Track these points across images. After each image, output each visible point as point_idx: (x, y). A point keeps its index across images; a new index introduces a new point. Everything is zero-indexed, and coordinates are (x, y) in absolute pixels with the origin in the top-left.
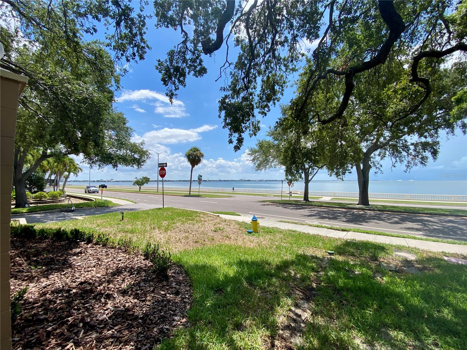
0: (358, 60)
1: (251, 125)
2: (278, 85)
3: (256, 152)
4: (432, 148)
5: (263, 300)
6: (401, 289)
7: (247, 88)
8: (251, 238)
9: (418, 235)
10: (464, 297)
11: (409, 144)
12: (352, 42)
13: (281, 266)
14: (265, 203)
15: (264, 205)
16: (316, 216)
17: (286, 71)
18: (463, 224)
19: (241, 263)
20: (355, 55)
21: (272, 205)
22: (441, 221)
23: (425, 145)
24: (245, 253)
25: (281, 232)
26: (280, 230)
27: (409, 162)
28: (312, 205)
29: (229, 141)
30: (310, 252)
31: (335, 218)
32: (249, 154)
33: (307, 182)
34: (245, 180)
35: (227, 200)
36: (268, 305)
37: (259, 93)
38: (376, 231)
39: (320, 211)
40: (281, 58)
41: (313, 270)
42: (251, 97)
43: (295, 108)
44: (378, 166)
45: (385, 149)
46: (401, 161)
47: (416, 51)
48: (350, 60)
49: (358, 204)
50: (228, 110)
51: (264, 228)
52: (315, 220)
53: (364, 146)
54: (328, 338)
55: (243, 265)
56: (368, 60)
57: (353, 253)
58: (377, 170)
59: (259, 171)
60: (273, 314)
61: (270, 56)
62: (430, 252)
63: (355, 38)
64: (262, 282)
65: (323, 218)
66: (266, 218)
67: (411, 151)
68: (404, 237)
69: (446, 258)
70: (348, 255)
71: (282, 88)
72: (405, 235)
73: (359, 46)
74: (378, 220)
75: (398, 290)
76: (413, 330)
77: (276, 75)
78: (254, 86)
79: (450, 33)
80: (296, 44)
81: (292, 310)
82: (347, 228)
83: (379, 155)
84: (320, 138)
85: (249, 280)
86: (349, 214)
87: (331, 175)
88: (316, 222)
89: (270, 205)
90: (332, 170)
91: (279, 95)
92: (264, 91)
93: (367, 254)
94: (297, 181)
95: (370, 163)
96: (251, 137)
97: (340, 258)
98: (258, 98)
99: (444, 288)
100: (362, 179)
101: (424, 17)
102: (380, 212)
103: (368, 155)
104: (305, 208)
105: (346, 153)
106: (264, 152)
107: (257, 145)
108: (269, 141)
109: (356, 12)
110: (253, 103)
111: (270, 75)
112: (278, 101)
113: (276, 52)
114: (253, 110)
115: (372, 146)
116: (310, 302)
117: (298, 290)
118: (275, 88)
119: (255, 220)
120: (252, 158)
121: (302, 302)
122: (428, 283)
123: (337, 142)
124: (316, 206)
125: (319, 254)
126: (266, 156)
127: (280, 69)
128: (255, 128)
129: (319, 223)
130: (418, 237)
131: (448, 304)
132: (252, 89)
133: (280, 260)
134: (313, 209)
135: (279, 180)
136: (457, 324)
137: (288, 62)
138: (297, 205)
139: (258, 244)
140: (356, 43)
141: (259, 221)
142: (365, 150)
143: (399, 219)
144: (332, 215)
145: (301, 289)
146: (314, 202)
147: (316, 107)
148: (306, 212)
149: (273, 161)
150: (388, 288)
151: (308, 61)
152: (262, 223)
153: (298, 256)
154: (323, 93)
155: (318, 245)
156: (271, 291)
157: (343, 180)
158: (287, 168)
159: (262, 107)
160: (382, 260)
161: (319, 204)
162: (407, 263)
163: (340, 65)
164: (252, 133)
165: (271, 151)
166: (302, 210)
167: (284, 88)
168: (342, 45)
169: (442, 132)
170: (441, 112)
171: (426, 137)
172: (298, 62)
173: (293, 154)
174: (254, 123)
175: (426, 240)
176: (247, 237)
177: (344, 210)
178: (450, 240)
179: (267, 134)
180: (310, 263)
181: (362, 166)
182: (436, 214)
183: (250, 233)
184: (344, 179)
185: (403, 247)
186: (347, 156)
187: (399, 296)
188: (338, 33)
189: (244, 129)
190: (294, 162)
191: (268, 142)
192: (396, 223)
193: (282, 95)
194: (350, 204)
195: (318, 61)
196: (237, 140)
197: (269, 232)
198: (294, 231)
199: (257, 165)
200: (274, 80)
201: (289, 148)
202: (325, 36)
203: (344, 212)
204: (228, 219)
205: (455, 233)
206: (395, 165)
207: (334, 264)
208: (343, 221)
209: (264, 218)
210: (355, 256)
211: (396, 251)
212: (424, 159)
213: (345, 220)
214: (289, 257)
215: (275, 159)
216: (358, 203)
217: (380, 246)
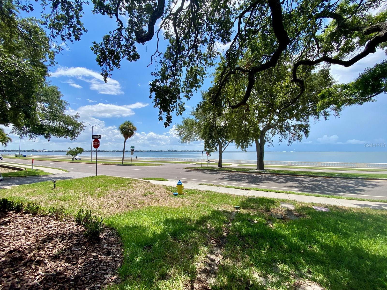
0: (258, 62)
1: (178, 105)
2: (199, 75)
3: (182, 128)
4: (305, 129)
5: (185, 251)
6: (285, 232)
7: (174, 75)
8: (176, 199)
9: (296, 190)
10: (326, 236)
11: (290, 125)
12: (254, 48)
13: (200, 221)
14: (189, 170)
15: (188, 171)
16: (227, 179)
17: (206, 64)
18: (325, 183)
19: (167, 222)
20: (255, 58)
21: (194, 171)
22: (310, 181)
23: (300, 127)
24: (171, 213)
25: (200, 192)
26: (200, 191)
27: (290, 139)
28: (224, 171)
29: (159, 119)
30: (222, 208)
31: (240, 180)
32: (176, 129)
33: (221, 152)
34: (173, 151)
35: (157, 168)
36: (189, 255)
37: (184, 80)
38: (269, 189)
39: (230, 175)
40: (202, 54)
41: (224, 222)
42: (177, 83)
43: (212, 95)
44: (270, 141)
45: (275, 129)
46: (285, 138)
47: (296, 59)
48: (252, 61)
49: (256, 169)
50: (158, 92)
51: (187, 190)
52: (226, 182)
53: (261, 126)
54: (235, 276)
55: (169, 223)
56: (263, 63)
57: (253, 206)
58: (270, 144)
59: (184, 143)
60: (193, 262)
61: (193, 51)
62: (304, 203)
63: (256, 45)
64: (184, 236)
65: (232, 180)
66: (190, 182)
67: (292, 131)
68: (287, 193)
69: (314, 207)
70: (250, 208)
71: (203, 77)
72: (288, 192)
73: (258, 52)
74: (270, 181)
75: (283, 233)
76: (294, 262)
77: (198, 67)
78: (180, 74)
79: (319, 48)
80: (213, 44)
81: (208, 256)
82: (249, 188)
83: (271, 133)
84: (230, 120)
85: (174, 235)
86: (251, 177)
87: (238, 148)
88: (227, 183)
89: (193, 171)
90: (239, 144)
91: (200, 84)
92: (188, 79)
93: (262, 207)
94: (213, 152)
95: (265, 138)
96: (177, 115)
97: (244, 211)
98: (183, 84)
99: (313, 229)
100: (259, 151)
101: (303, 35)
102: (271, 175)
103: (263, 133)
104: (219, 173)
105: (248, 131)
106: (188, 128)
107: (183, 122)
108: (193, 119)
109: (257, 26)
110: (179, 88)
111: (193, 67)
112: (199, 88)
113: (198, 48)
114: (179, 94)
115: (266, 126)
116: (222, 248)
117: (213, 240)
118: (197, 77)
119: (180, 184)
120: (179, 133)
121: (216, 249)
122: (303, 227)
123: (242, 122)
124: (227, 171)
125: (229, 209)
126: (190, 132)
127: (201, 62)
128: (181, 108)
129: (229, 184)
130: (296, 192)
131: (316, 241)
132: (178, 76)
133: (199, 216)
134: (225, 174)
135: (200, 150)
136: (323, 256)
137: (207, 58)
138: (213, 171)
139: (182, 204)
140: (256, 50)
141: (183, 184)
142: (261, 129)
143: (284, 179)
144: (238, 178)
145: (215, 239)
146: (226, 168)
147: (227, 95)
148: (219, 176)
149: (195, 135)
150: (276, 232)
151: (222, 59)
152: (185, 186)
153: (214, 212)
154: (233, 84)
155: (228, 202)
156: (192, 242)
157: (246, 151)
158: (206, 142)
159: (186, 92)
160: (272, 211)
161: (230, 170)
162: (289, 211)
163: (245, 64)
164: (178, 112)
165: (194, 127)
166: (217, 175)
167: (204, 78)
168: (246, 49)
169: (312, 118)
170: (311, 103)
171: (301, 121)
172: (215, 59)
173: (210, 131)
174: (180, 104)
175: (301, 194)
176: (173, 199)
177: (247, 174)
178: (316, 194)
179: (191, 113)
180: (222, 217)
181: (259, 140)
182: (307, 176)
183: (176, 195)
184: (247, 150)
185: (286, 200)
186: (249, 134)
187: (284, 237)
188: (244, 40)
189: (172, 109)
190: (211, 137)
191: (191, 120)
192: (282, 182)
193: (203, 83)
194: (251, 169)
195: (229, 60)
196: (166, 118)
197: (192, 193)
198: (210, 192)
199: (182, 138)
200: (196, 70)
201: (207, 126)
202: (234, 41)
203: (247, 175)
204: (157, 184)
205: (320, 189)
206: (282, 140)
207: (239, 217)
208: (246, 182)
209: (187, 182)
210: (254, 209)
211: (282, 204)
212: (300, 136)
213: (247, 181)
214: (206, 213)
215: (197, 134)
216: (256, 168)
217: (271, 200)
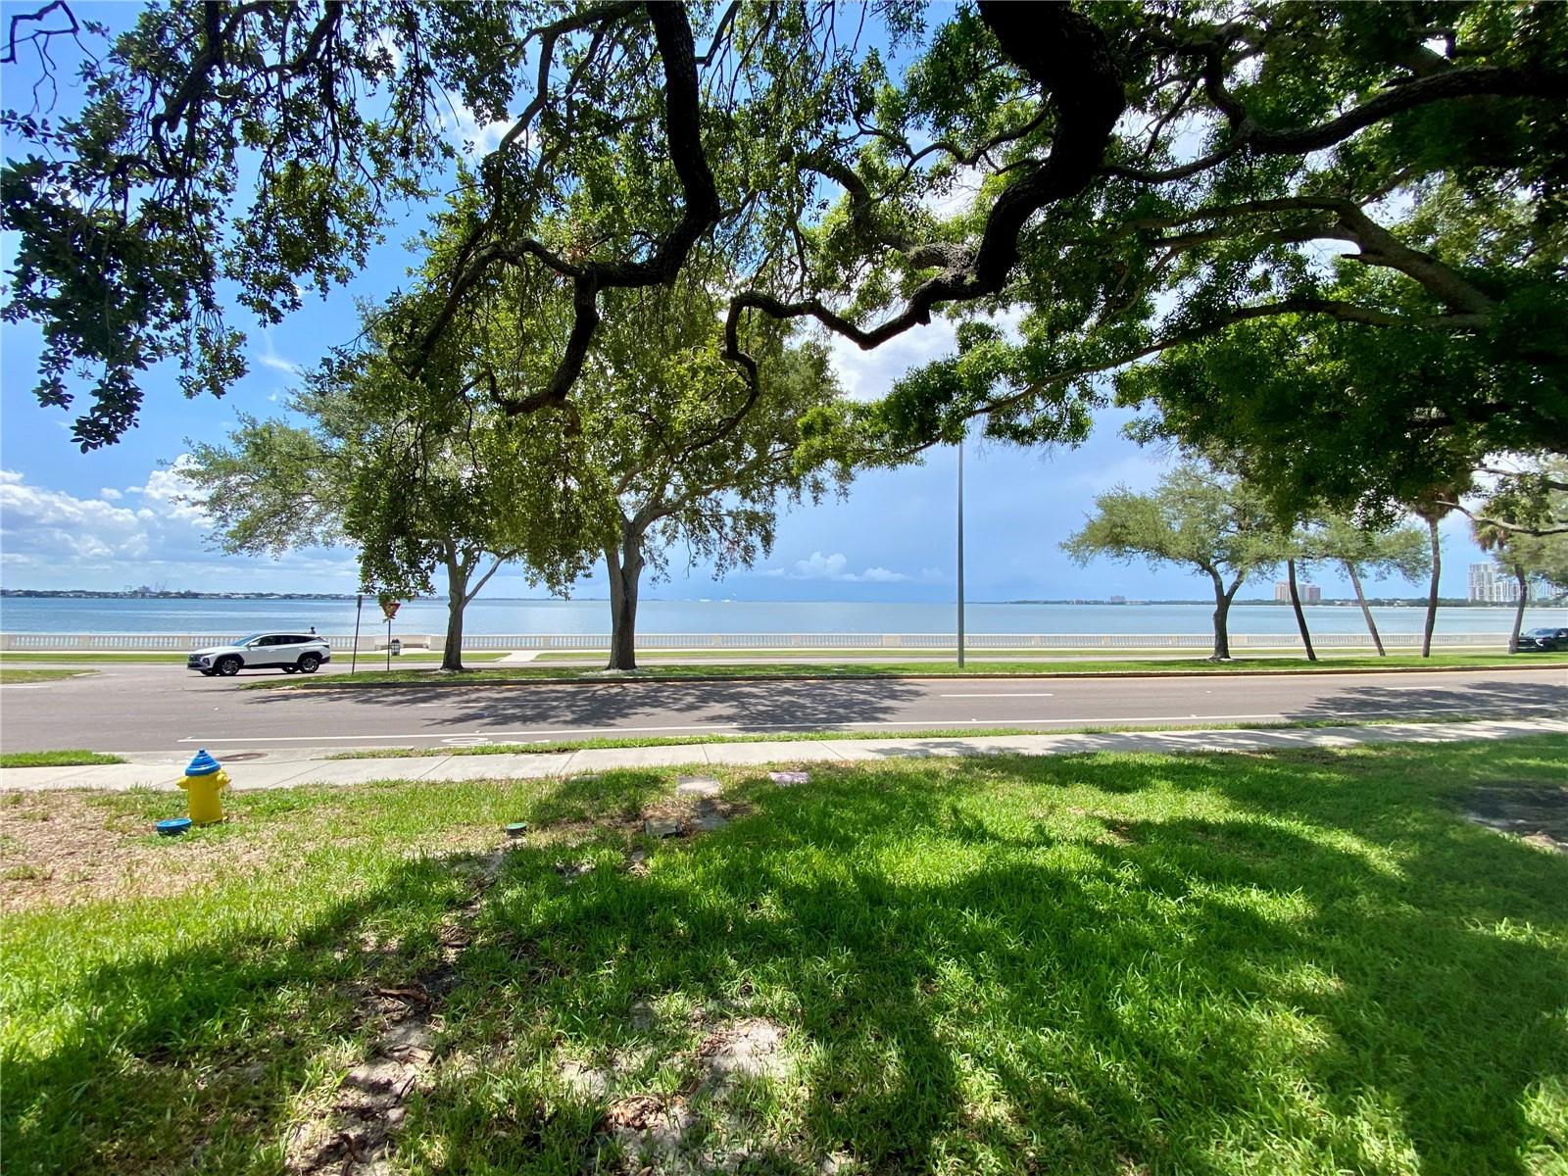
0: (617, 249)
1: (193, 339)
2: (341, 217)
3: (232, 468)
4: (763, 526)
5: (221, 1096)
6: (685, 878)
7: (180, 172)
8: (177, 851)
9: (728, 730)
10: (798, 858)
11: (723, 512)
12: (601, 190)
13: (322, 932)
14: (274, 692)
15: (268, 700)
16: (481, 717)
17: (380, 179)
18: (807, 696)
19: (106, 981)
20: (606, 232)
21: (306, 696)
22: (771, 693)
23: (752, 519)
24: (133, 930)
25: (334, 796)
26: (334, 791)
27: (721, 557)
28: (471, 683)
29: (39, 391)
30: (443, 846)
31: (541, 717)
32: (192, 474)
33: (458, 600)
34: (166, 595)
35: (37, 693)
36: (247, 1107)
37: (247, 217)
38: (645, 737)
39: (497, 700)
40: (358, 121)
41: (451, 903)
42: (198, 220)
43: (407, 330)
44: (660, 561)
45: (676, 518)
46: (708, 552)
47: (742, 285)
48: (595, 239)
49: (608, 668)
50: (42, 235)
51: (252, 799)
52: (477, 733)
53: (630, 503)
55: (122, 986)
56: (639, 259)
57: (582, 811)
58: (658, 573)
59: (245, 552)
60: (268, 1133)
61: (308, 89)
62: (747, 768)
63: (608, 181)
64: (220, 1025)
65: (505, 720)
66: (273, 755)
67: (727, 530)
68: (702, 742)
69: (774, 776)
70: (569, 822)
71: (361, 235)
72: (705, 737)
73: (618, 210)
74: (652, 706)
75: (678, 883)
76: (704, 974)
77: (333, 173)
78: (222, 177)
79: (805, 269)
80: (423, 98)
81: (355, 1079)
82: (573, 741)
83: (664, 533)
84: (498, 460)
85: (155, 1044)
86: (584, 699)
87: (533, 584)
88: (480, 737)
89: (296, 696)
90: (540, 567)
91: (345, 260)
92: (270, 216)
93: (616, 809)
94: (409, 599)
95: (641, 551)
96: (189, 394)
97: (540, 839)
98: (237, 234)
99: (765, 846)
100: (621, 596)
101: (763, 208)
102: (656, 685)
103: (634, 533)
104: (446, 695)
105: (578, 517)
106: (274, 475)
107: (239, 441)
108: (306, 431)
109: (614, 104)
110: (208, 247)
111: (306, 164)
112: (342, 280)
113: (338, 86)
114: (208, 280)
115: (647, 506)
116: (430, 1020)
117: (386, 995)
118: (329, 223)
119: (204, 771)
120: (205, 495)
121: (400, 1030)
122: (738, 844)
123: (553, 479)
124: (484, 684)
125: (477, 844)
126: (286, 494)
127: (352, 158)
128: (217, 359)
129: (490, 738)
130: (729, 735)
131: (770, 882)
132: (207, 184)
133: (321, 906)
134: (474, 696)
135: (346, 594)
136: (784, 924)
137: (389, 150)
138: (416, 687)
139: (213, 875)
140: (611, 198)
141: (227, 770)
142: (631, 516)
143: (698, 697)
144: (533, 708)
145: (399, 987)
146: (479, 670)
147: (488, 351)
148: (448, 707)
149: (319, 516)
150: (657, 884)
151: (467, 181)
152: (240, 777)
153: (400, 871)
154: (511, 310)
155: (478, 814)
156: (267, 1044)
157: (567, 598)
158: (370, 548)
159: (256, 279)
160: (650, 812)
161: (497, 677)
162: (706, 805)
163: (567, 242)
164: (198, 377)
165: (314, 474)
166: (435, 704)
167: (372, 241)
168: (575, 183)
169: (782, 493)
170: (782, 447)
171: (753, 501)
172: (428, 168)
173: (397, 501)
174: (213, 338)
175: (743, 740)
176: (153, 856)
177: (569, 688)
178: (783, 734)
179: (293, 400)
180: (441, 883)
181: (621, 557)
182: (763, 678)
183: (174, 831)
184: (571, 594)
185: (698, 766)
186: (580, 527)
187: (677, 899)
188: (565, 142)
189: (145, 351)
190: (401, 529)
191: (295, 435)
192: (691, 707)
193: (361, 263)
194: (587, 669)
195: (499, 199)
196: (95, 393)
197: (284, 809)
198: (394, 785)
199: (233, 526)
200: (323, 189)
201: (381, 475)
202: (522, 126)
203: (569, 693)
204: (36, 789)
205: (794, 718)
206: (697, 561)
207: (520, 864)
208: (565, 722)
209: (260, 755)
210: (585, 820)
211: (682, 781)
212: (749, 550)
213: (570, 717)
214: (361, 885)
215: (328, 510)
216: (607, 663)
217: (648, 777)
